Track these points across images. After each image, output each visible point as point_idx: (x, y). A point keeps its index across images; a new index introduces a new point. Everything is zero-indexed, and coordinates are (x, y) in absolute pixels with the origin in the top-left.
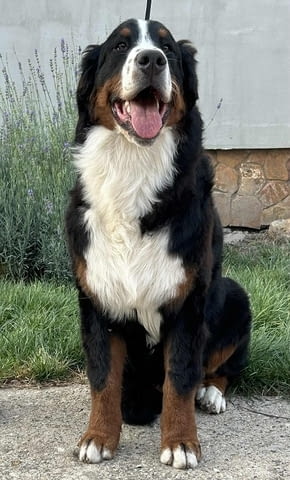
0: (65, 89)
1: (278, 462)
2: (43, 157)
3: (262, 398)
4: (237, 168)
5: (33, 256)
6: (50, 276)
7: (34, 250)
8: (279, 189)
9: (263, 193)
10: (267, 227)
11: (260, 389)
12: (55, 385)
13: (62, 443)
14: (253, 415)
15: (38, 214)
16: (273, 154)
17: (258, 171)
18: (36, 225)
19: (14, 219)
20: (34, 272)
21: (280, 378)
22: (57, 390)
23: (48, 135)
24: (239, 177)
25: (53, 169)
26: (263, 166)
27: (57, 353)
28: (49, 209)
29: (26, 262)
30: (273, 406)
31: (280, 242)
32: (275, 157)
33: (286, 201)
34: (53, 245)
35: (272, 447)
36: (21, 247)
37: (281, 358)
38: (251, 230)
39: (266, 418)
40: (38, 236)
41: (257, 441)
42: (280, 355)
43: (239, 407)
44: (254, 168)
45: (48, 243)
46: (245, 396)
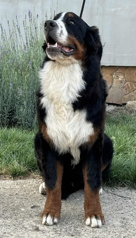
0: (30, 35)
1: (124, 219)
2: (18, 68)
3: (119, 188)
4: (112, 75)
5: (11, 115)
6: (19, 125)
7: (12, 112)
8: (132, 86)
9: (124, 87)
10: (125, 104)
11: (118, 183)
12: (21, 179)
13: (23, 206)
14: (114, 196)
15: (15, 95)
16: (130, 69)
17: (122, 77)
18: (14, 100)
19: (3, 97)
20: (12, 123)
21: (127, 179)
22: (22, 181)
23: (21, 56)
24: (113, 79)
25: (23, 74)
26: (124, 75)
27: (22, 163)
28: (20, 93)
29: (8, 118)
30: (123, 192)
31: (131, 112)
32: (130, 70)
33: (135, 92)
34: (21, 110)
35: (122, 211)
36: (6, 111)
37: (128, 169)
38: (117, 105)
39: (119, 197)
40: (14, 105)
41: (115, 208)
42: (128, 168)
43: (107, 192)
44: (120, 75)
45: (19, 109)
46: (111, 186)
